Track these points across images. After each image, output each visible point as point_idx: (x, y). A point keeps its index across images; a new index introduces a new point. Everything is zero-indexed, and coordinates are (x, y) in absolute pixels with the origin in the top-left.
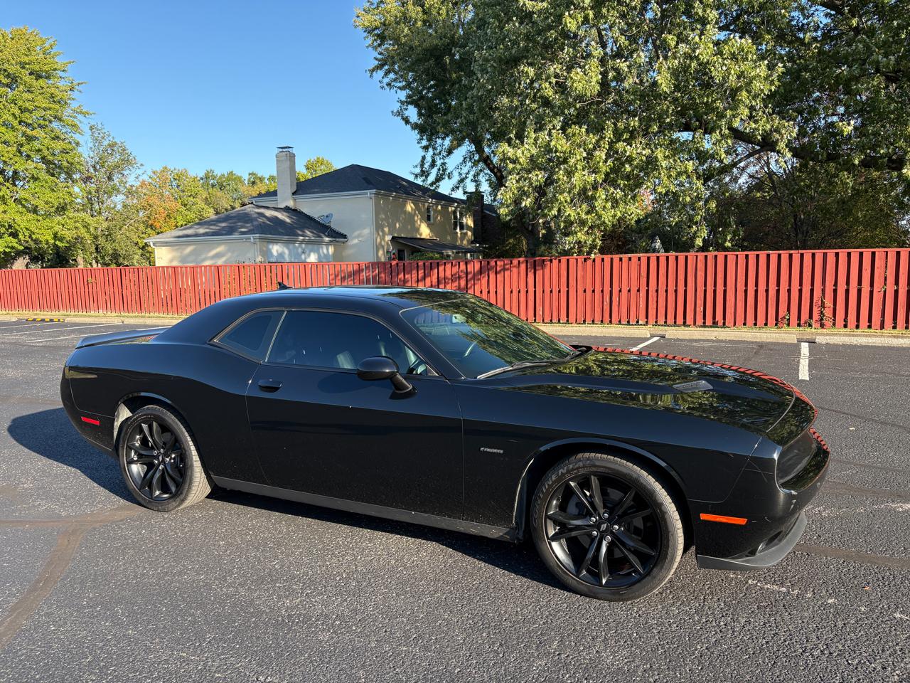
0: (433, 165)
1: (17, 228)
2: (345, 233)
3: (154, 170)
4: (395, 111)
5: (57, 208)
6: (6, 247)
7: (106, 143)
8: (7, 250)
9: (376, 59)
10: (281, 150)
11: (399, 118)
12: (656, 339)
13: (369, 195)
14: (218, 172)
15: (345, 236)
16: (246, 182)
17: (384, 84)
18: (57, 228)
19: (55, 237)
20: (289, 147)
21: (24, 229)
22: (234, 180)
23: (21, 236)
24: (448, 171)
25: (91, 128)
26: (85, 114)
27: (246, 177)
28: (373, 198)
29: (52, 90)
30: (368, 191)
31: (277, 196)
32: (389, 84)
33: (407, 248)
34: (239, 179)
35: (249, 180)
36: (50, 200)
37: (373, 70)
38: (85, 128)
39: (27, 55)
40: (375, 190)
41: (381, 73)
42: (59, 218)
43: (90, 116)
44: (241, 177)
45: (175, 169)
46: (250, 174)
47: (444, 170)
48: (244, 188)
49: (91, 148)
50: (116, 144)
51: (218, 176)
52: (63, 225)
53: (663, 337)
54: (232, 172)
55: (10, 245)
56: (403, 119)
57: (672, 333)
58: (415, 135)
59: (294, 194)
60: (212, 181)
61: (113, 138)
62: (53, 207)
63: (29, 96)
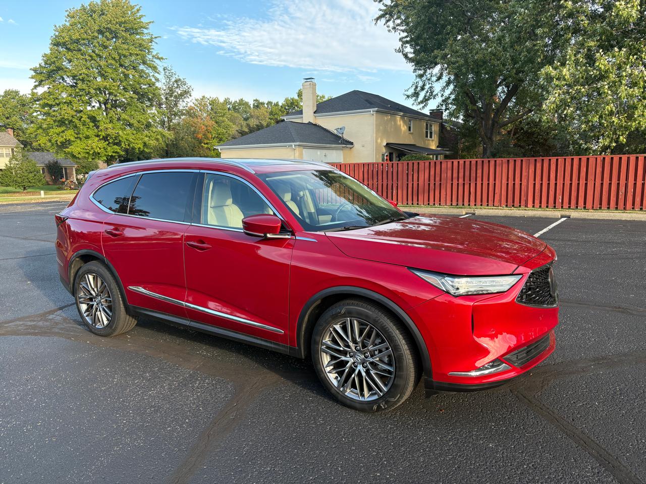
0: (423, 89)
1: (121, 139)
2: (352, 141)
3: (197, 98)
4: (398, 49)
5: (146, 125)
6: (113, 152)
7: (173, 80)
8: (114, 154)
9: (380, 10)
10: (306, 80)
11: (401, 54)
12: (565, 219)
13: (372, 112)
14: (233, 100)
15: (352, 143)
16: (252, 106)
17: (391, 28)
18: (146, 139)
19: (145, 144)
20: (312, 79)
21: (125, 140)
22: (243, 105)
23: (123, 145)
24: (434, 93)
25: (164, 70)
26: (159, 59)
27: (251, 103)
28: (375, 114)
29: (140, 42)
30: (371, 110)
31: (302, 114)
32: (394, 28)
33: (396, 152)
34: (247, 104)
35: (254, 105)
36: (141, 120)
37: (377, 19)
38: (160, 69)
39: (123, 17)
40: (376, 109)
41: (383, 20)
42: (146, 132)
43: (164, 61)
44: (248, 103)
45: (210, 97)
46: (254, 101)
47: (432, 92)
48: (252, 110)
49: (164, 84)
50: (180, 80)
51: (233, 102)
52: (149, 137)
53: (569, 217)
54: (242, 99)
55: (115, 151)
56: (404, 55)
57: (575, 214)
58: (411, 66)
59: (314, 113)
60: (228, 106)
61: (178, 76)
62: (143, 125)
63: (126, 47)
